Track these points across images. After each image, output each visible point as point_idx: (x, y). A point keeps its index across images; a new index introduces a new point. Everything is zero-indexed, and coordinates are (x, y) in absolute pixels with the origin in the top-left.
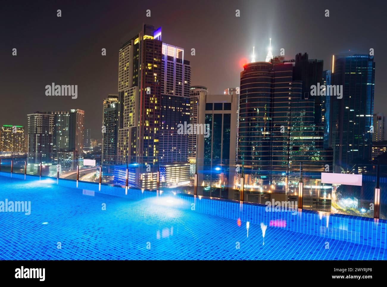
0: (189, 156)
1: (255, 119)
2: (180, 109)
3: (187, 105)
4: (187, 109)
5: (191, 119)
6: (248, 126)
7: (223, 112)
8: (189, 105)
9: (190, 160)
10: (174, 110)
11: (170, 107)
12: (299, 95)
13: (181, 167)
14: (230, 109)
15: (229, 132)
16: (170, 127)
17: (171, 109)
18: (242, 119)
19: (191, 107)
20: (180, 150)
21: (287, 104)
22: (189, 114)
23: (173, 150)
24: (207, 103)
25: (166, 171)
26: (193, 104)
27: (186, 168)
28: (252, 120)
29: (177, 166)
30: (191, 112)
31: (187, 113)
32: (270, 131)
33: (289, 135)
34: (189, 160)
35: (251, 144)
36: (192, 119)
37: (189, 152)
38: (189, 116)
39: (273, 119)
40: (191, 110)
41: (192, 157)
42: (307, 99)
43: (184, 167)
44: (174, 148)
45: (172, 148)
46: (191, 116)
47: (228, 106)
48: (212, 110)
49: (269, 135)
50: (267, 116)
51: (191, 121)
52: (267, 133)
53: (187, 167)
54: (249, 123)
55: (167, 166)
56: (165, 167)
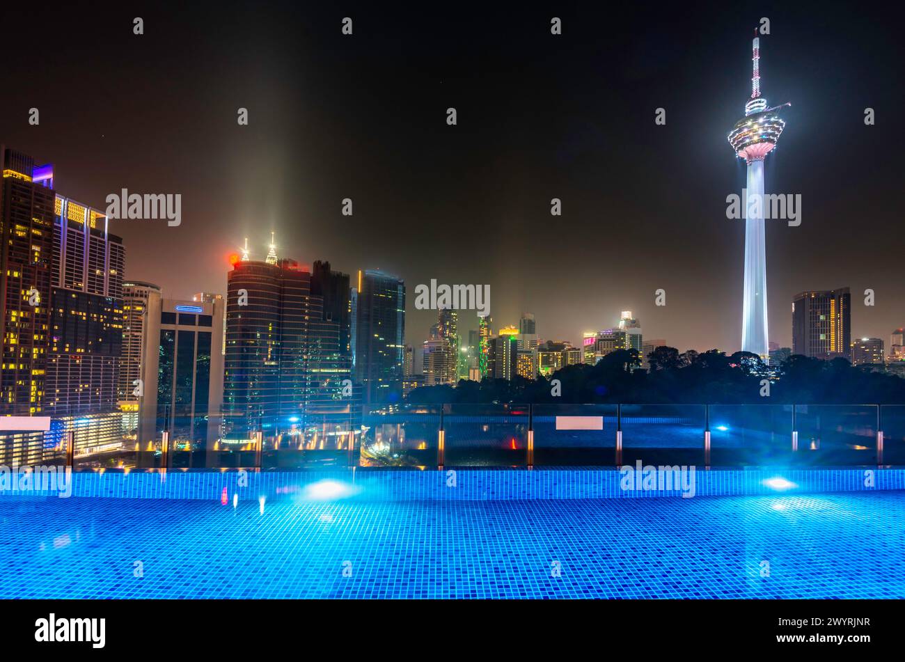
0: (120, 400)
1: (252, 342)
2: (98, 318)
3: (116, 311)
4: (116, 319)
5: (124, 336)
6: (243, 351)
7: (196, 329)
8: (121, 312)
9: (122, 406)
10: (84, 318)
11: (73, 312)
12: (319, 315)
13: (102, 420)
14: (211, 325)
15: (209, 360)
16: (73, 348)
17: (77, 316)
18: (231, 341)
19: (126, 315)
20: (99, 390)
21: (303, 326)
22: (120, 327)
23: (81, 390)
24: (163, 311)
25: (63, 428)
26: (129, 311)
27: (113, 420)
28: (248, 344)
29: (91, 418)
30: (125, 324)
31: (115, 326)
32: (277, 360)
33: (306, 367)
34: (119, 406)
35: (246, 379)
36: (127, 336)
37: (121, 393)
38: (120, 331)
39: (282, 345)
40: (125, 321)
41: (127, 401)
42: (331, 320)
43: (109, 419)
44: (84, 386)
45: (78, 386)
46: (125, 331)
47: (206, 320)
48: (175, 323)
49: (276, 366)
50: (272, 339)
51: (124, 339)
52: (273, 363)
53: (115, 418)
54: (243, 348)
55: (65, 419)
56: (62, 422)
